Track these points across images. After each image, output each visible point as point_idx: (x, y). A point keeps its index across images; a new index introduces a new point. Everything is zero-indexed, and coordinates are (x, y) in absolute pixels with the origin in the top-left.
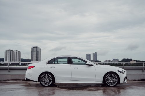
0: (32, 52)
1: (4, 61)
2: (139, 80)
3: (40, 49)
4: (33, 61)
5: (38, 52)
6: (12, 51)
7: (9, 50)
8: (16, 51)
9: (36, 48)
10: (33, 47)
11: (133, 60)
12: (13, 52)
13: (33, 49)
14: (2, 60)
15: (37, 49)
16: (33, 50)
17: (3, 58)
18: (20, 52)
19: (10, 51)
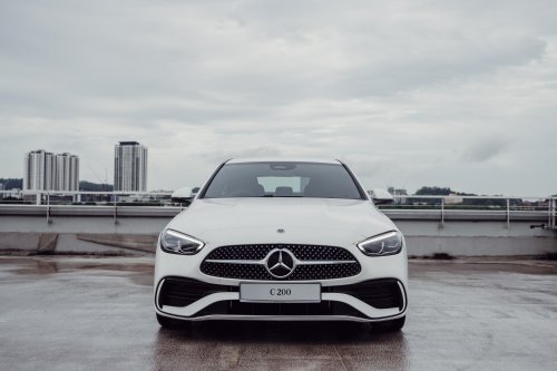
0: (116, 159)
1: (21, 188)
2: (425, 257)
3: (145, 151)
4: (121, 189)
5: (138, 160)
6: (49, 157)
7: (39, 152)
8: (65, 155)
9: (131, 146)
10: (122, 144)
11: (454, 193)
12: (54, 158)
13: (121, 149)
14: (17, 184)
15: (134, 149)
16: (119, 152)
17: (19, 178)
18: (77, 161)
19: (43, 154)
